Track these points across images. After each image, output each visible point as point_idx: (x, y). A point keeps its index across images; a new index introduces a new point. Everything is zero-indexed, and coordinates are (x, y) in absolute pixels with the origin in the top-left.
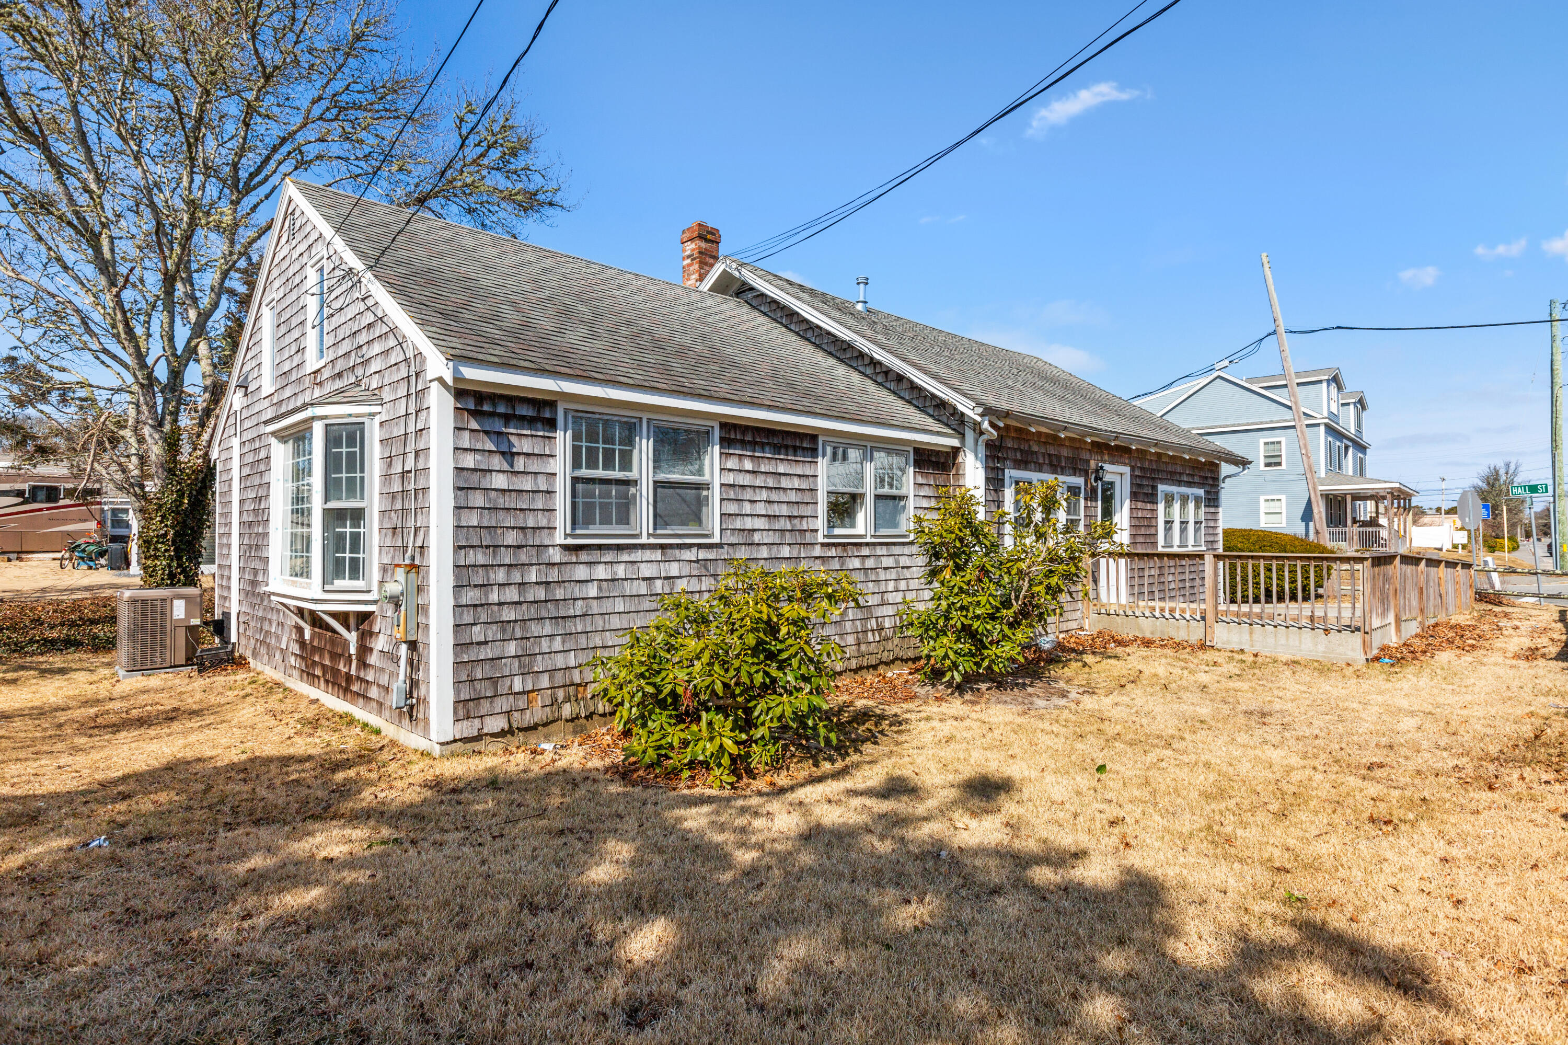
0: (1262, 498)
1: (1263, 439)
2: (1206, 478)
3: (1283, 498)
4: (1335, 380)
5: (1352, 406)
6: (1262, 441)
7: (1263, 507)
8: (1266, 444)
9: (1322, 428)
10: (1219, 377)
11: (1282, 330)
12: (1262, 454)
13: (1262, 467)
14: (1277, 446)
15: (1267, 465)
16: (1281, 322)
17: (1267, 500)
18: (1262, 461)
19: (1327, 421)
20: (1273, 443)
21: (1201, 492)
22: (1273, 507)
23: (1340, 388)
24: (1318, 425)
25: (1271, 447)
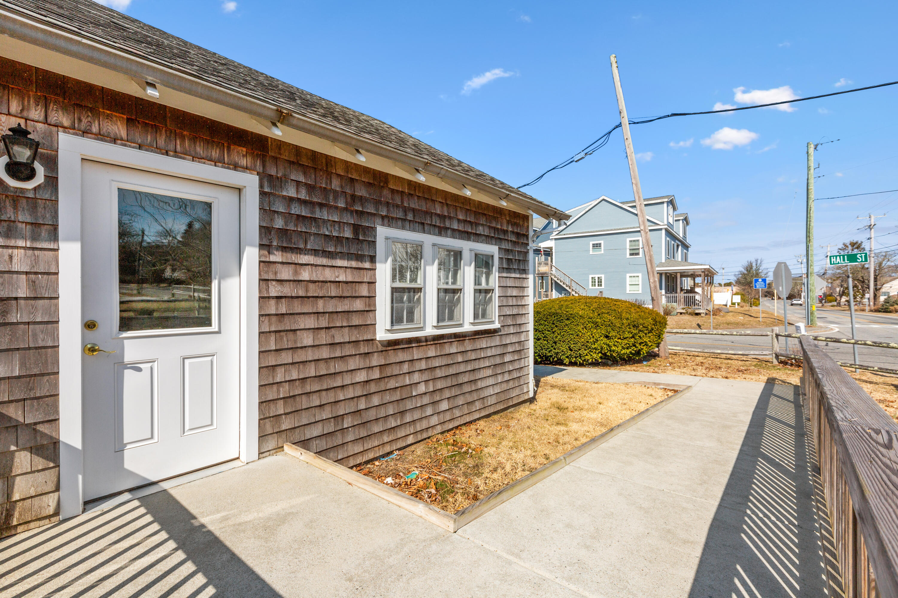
0: (628, 275)
1: (628, 239)
2: (505, 232)
3: (640, 275)
4: (671, 203)
5: (681, 222)
6: (628, 240)
7: (628, 281)
8: (631, 241)
9: (664, 231)
10: (604, 200)
11: (625, 122)
12: (628, 247)
13: (628, 256)
14: (637, 243)
15: (631, 254)
16: (625, 113)
17: (631, 277)
18: (628, 252)
19: (666, 227)
20: (634, 241)
21: (493, 249)
22: (634, 281)
23: (674, 209)
24: (661, 229)
25: (633, 243)
